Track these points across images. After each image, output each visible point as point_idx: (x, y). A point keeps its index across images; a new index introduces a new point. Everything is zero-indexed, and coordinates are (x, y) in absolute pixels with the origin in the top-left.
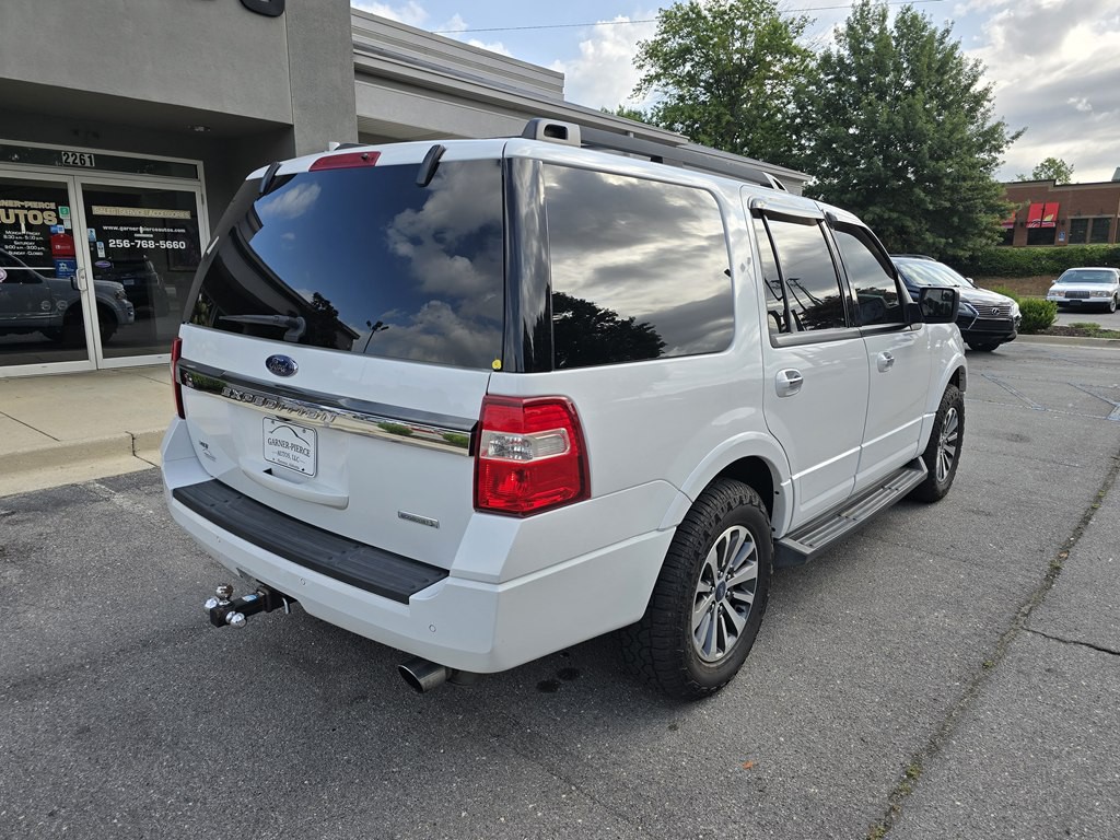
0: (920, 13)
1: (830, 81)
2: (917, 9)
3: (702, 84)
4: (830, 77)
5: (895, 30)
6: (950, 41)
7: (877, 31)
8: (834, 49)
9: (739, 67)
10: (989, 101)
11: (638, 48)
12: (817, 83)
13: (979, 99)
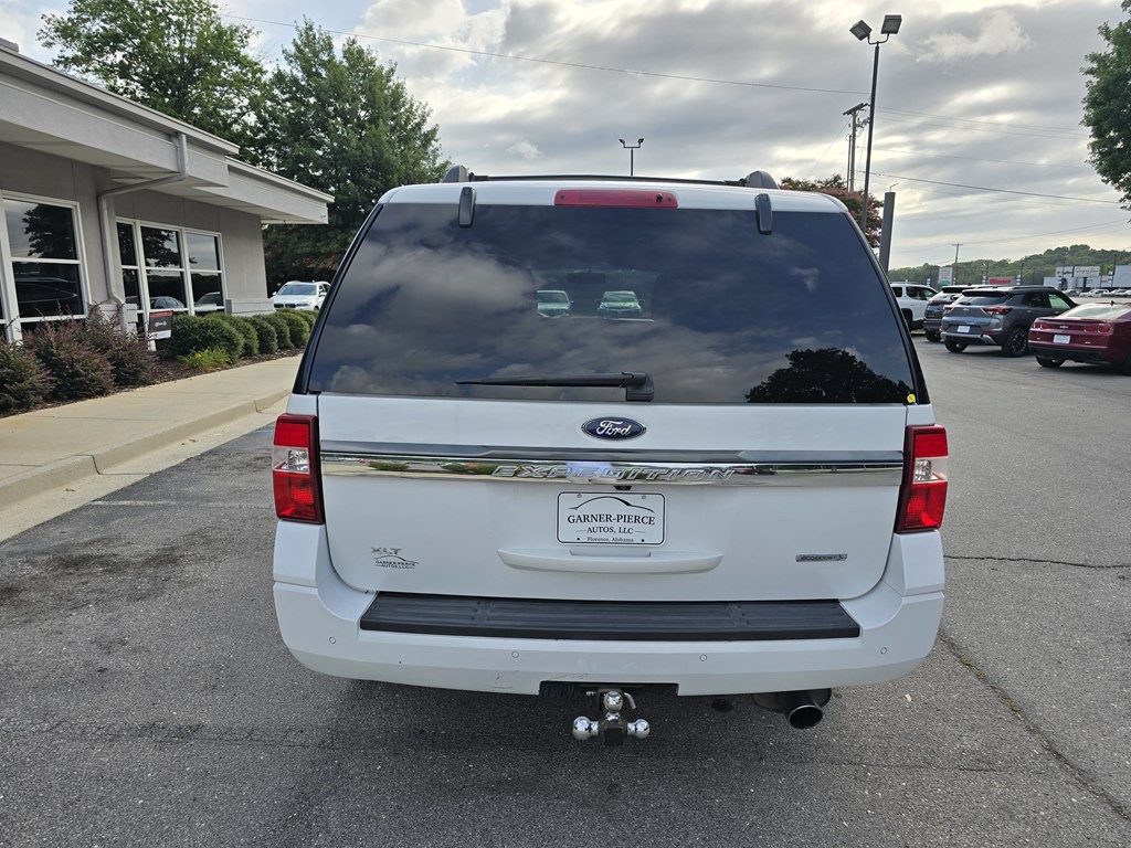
0: (365, 48)
1: (287, 100)
2: (363, 44)
3: (136, 78)
4: (287, 96)
5: (344, 60)
6: (395, 80)
7: (325, 58)
8: (286, 68)
9: (181, 67)
10: (436, 141)
11: (44, 22)
12: (273, 98)
13: (429, 138)
